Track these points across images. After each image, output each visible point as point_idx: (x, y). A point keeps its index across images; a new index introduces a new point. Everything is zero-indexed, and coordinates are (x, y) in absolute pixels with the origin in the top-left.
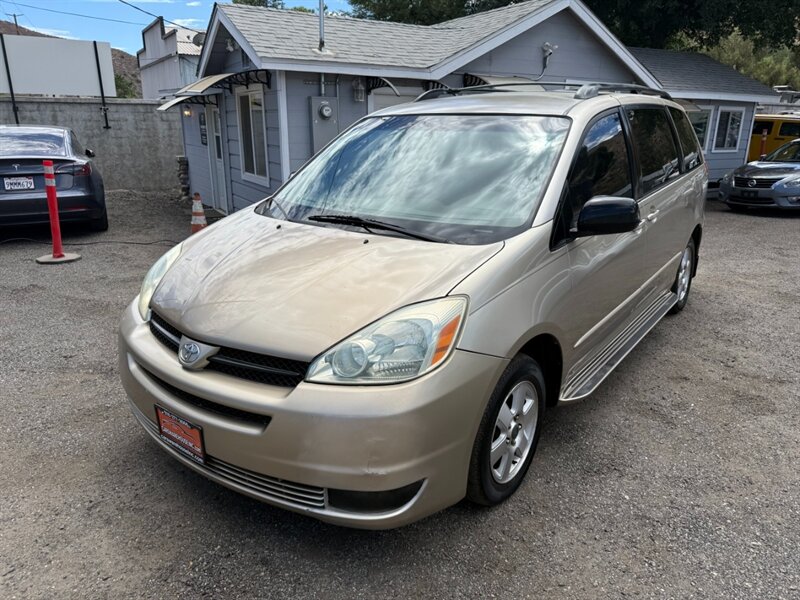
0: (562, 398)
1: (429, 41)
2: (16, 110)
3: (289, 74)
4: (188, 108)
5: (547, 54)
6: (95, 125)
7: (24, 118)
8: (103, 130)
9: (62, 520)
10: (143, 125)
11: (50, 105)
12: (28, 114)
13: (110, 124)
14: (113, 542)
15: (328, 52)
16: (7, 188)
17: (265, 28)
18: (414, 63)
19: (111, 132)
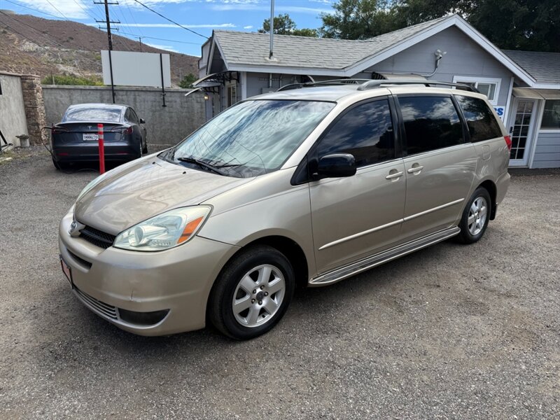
0: (311, 282)
1: (352, 51)
2: (114, 95)
3: (248, 74)
4: (207, 95)
5: (438, 58)
6: (157, 104)
7: (118, 100)
8: (162, 107)
9: (15, 313)
10: (186, 105)
11: (133, 92)
12: (120, 97)
13: (166, 104)
14: (32, 327)
15: (275, 60)
16: (84, 139)
17: (239, 44)
18: (334, 66)
19: (167, 109)
